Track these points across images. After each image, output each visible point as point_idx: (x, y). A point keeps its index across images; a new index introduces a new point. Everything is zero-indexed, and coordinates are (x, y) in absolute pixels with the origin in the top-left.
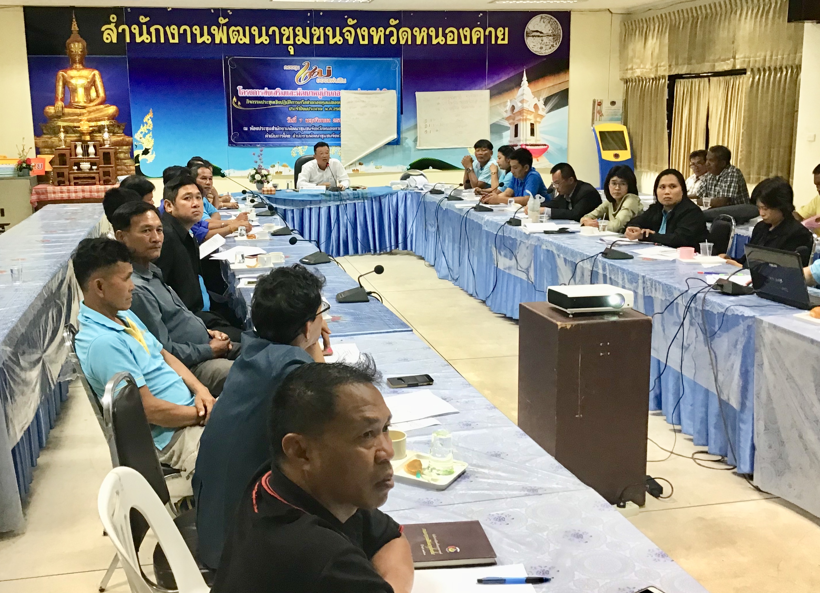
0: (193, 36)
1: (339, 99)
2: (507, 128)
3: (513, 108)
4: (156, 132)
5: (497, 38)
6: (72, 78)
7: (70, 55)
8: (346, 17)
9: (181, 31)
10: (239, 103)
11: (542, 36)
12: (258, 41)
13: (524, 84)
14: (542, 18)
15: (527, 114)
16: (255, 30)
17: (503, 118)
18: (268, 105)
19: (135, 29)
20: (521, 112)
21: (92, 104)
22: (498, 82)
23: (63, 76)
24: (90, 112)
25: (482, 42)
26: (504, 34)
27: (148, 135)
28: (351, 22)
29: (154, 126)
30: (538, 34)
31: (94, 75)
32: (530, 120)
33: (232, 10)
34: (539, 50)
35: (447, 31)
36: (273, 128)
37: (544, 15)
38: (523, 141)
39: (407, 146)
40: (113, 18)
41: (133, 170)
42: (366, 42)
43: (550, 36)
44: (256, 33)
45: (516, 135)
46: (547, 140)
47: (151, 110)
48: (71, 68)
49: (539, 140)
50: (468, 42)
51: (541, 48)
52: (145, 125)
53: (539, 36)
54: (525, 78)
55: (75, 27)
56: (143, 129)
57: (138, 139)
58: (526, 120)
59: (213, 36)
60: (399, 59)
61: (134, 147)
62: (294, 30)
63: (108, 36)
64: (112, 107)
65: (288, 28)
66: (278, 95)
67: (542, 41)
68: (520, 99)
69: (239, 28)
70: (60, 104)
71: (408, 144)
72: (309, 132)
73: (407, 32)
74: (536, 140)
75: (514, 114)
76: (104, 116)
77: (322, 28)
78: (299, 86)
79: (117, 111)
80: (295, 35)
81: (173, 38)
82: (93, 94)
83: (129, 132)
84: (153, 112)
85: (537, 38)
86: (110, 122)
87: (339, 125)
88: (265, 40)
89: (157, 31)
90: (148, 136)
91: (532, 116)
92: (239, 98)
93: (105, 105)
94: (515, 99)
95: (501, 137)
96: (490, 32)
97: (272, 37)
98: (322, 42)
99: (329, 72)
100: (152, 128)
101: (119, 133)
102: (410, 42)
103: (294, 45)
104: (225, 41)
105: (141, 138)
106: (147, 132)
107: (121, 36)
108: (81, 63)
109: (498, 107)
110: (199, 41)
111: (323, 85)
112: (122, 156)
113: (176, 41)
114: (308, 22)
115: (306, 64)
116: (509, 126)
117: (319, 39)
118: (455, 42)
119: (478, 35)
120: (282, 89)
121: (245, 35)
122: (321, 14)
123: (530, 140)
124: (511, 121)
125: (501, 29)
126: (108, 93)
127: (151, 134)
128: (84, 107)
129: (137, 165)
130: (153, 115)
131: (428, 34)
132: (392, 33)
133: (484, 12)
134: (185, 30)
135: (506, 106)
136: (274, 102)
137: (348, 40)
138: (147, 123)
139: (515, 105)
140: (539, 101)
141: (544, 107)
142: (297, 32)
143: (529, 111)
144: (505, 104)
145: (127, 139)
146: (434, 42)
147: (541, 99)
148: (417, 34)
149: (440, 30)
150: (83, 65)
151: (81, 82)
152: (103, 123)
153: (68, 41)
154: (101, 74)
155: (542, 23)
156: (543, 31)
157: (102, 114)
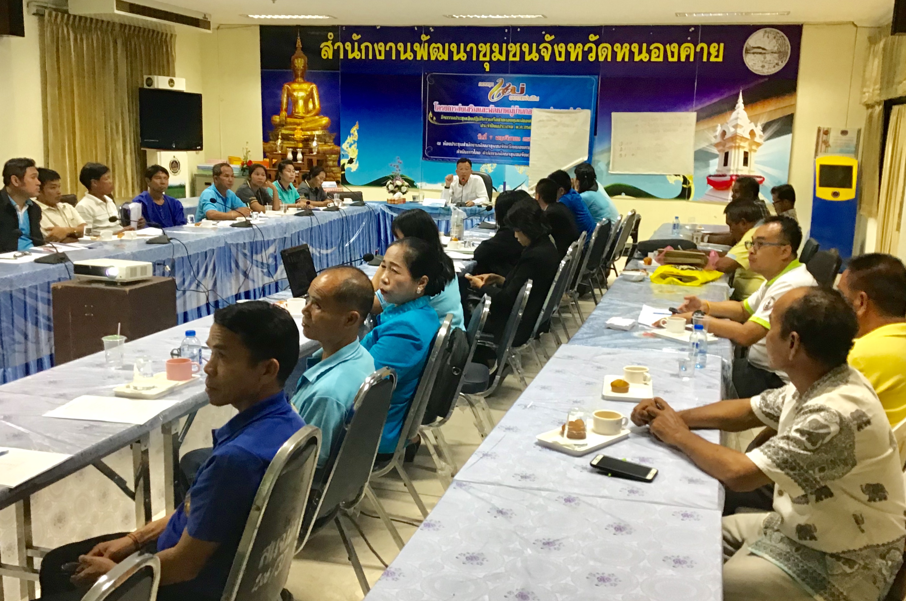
0: (398, 52)
1: (530, 117)
2: (715, 156)
3: (724, 133)
4: (360, 143)
5: (709, 54)
6: (294, 90)
7: (294, 70)
8: (543, 33)
9: (388, 49)
10: (434, 118)
11: (765, 53)
12: (456, 58)
13: (739, 107)
14: (766, 32)
15: (741, 140)
16: (454, 47)
17: (711, 144)
18: (461, 121)
19: (348, 46)
20: (734, 138)
21: (308, 115)
22: (708, 104)
23: (288, 88)
24: (307, 122)
25: (692, 59)
26: (718, 51)
28: (548, 38)
29: (358, 137)
30: (760, 50)
31: (312, 89)
32: (743, 147)
33: (434, 27)
35: (652, 47)
36: (464, 145)
37: (768, 29)
38: (733, 171)
40: (331, 35)
41: (339, 178)
42: (563, 59)
43: (775, 53)
44: (455, 50)
45: (726, 164)
46: (763, 172)
47: (357, 122)
48: (294, 81)
49: (754, 172)
50: (675, 59)
51: (763, 67)
53: (760, 53)
54: (741, 100)
55: (299, 44)
56: (350, 140)
57: (345, 149)
58: (739, 147)
59: (414, 52)
60: (597, 77)
61: (342, 156)
62: (491, 47)
63: (326, 53)
64: (326, 118)
65: (485, 44)
66: (471, 112)
67: (765, 58)
68: (734, 123)
69: (439, 45)
70: (284, 114)
71: (600, 168)
72: (499, 150)
73: (607, 48)
75: (724, 140)
76: (319, 126)
77: (518, 45)
78: (493, 103)
79: (328, 123)
80: (492, 52)
81: (380, 55)
82: (311, 106)
83: (338, 142)
84: (359, 124)
85: (759, 55)
86: (323, 132)
87: (528, 144)
88: (463, 56)
89: (367, 48)
90: (353, 147)
91: (747, 143)
92: (435, 114)
93: (320, 117)
94: (727, 123)
95: (708, 166)
96: (702, 49)
97: (469, 54)
98: (517, 59)
99: (523, 89)
100: (358, 139)
101: (329, 143)
102: (609, 59)
103: (490, 62)
104: (426, 58)
105: (347, 148)
106: (352, 142)
107: (336, 52)
108: (302, 77)
109: (706, 131)
110: (403, 57)
111: (515, 103)
112: (331, 163)
113: (382, 57)
114: (505, 38)
115: (500, 81)
116: (718, 153)
117: (514, 56)
118: (661, 59)
119: (687, 51)
120: (475, 105)
121: (444, 52)
122: (519, 30)
123: (742, 170)
124: (721, 148)
125: (715, 44)
127: (356, 145)
128: (303, 118)
129: (343, 172)
130: (360, 127)
131: (630, 50)
132: (590, 49)
133: (696, 27)
134: (391, 47)
135: (716, 131)
136: (466, 119)
137: (544, 56)
138: (353, 135)
139: (727, 131)
140: (756, 126)
141: (761, 133)
142: (493, 49)
143: (743, 137)
144: (714, 129)
145: (336, 149)
146: (637, 59)
147: (759, 124)
148: (618, 50)
149: (644, 46)
150: (304, 79)
151: (302, 94)
152: (317, 133)
153: (293, 57)
154: (318, 87)
155: (766, 38)
156: (767, 48)
157: (316, 124)
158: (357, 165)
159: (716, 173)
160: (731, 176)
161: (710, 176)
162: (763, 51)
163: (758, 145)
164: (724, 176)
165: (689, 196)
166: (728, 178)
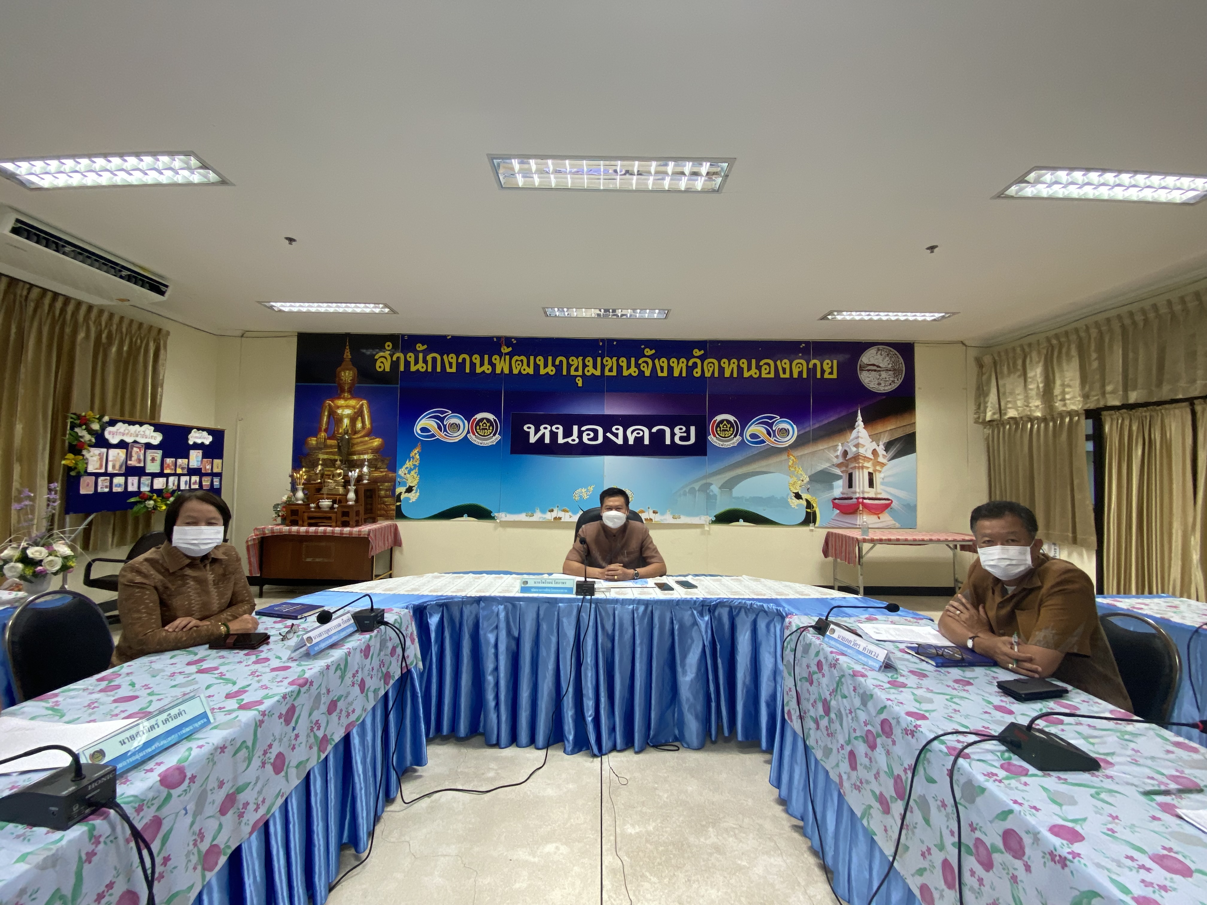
0: (473, 365)
2: (838, 477)
3: (845, 453)
4: (423, 469)
7: (340, 384)
8: (643, 346)
9: (460, 360)
11: (879, 371)
12: (543, 372)
13: (858, 426)
14: (878, 350)
15: (864, 460)
16: (540, 361)
17: (833, 465)
19: (411, 357)
20: (857, 458)
21: (355, 436)
22: (826, 422)
23: (329, 405)
24: (353, 445)
25: (805, 376)
26: (832, 367)
27: (414, 471)
28: (648, 352)
29: (420, 460)
30: (875, 368)
31: (362, 405)
32: (868, 468)
33: (516, 339)
35: (761, 363)
37: (881, 347)
38: (859, 493)
39: (711, 494)
40: (389, 345)
41: (393, 510)
42: (665, 374)
43: (890, 370)
44: (541, 363)
45: (850, 486)
46: (890, 493)
48: (339, 398)
49: (880, 494)
50: (787, 375)
51: (879, 384)
52: (411, 459)
53: (875, 371)
54: (860, 418)
55: (347, 355)
56: (409, 464)
57: (403, 475)
58: (863, 467)
59: (493, 366)
61: (397, 483)
62: (583, 360)
63: (382, 365)
64: (378, 439)
65: (577, 358)
67: (880, 376)
68: (855, 442)
69: (523, 358)
70: (323, 434)
71: (712, 492)
73: (714, 364)
74: (876, 493)
75: (847, 460)
76: (368, 449)
77: (615, 359)
79: (381, 445)
80: (585, 366)
81: (451, 367)
82: (359, 425)
83: (393, 468)
84: (422, 446)
85: (874, 373)
86: (375, 456)
88: (551, 370)
89: (434, 360)
90: (413, 473)
91: (871, 463)
94: (847, 442)
95: (831, 488)
96: (815, 365)
97: (559, 368)
98: (614, 373)
100: (421, 464)
101: (382, 468)
102: (716, 375)
103: (583, 376)
105: (405, 474)
106: (412, 467)
107: (395, 364)
108: (350, 391)
109: (826, 452)
110: (479, 370)
112: (383, 493)
113: (454, 370)
114: (600, 352)
116: (841, 474)
117: (611, 370)
118: (772, 375)
119: (799, 367)
121: (528, 365)
122: (615, 343)
123: (868, 492)
124: (844, 469)
125: (828, 361)
127: (417, 470)
129: (398, 504)
130: (422, 449)
131: (738, 366)
132: (695, 365)
133: (807, 343)
134: (464, 359)
135: (836, 451)
137: (644, 372)
138: (413, 458)
139: (848, 450)
140: (878, 445)
141: (885, 453)
142: (587, 363)
143: (865, 457)
144: (835, 448)
145: (390, 475)
146: (746, 375)
147: (881, 443)
148: (726, 366)
149: (754, 361)
150: (351, 394)
151: (348, 412)
152: (366, 457)
153: (339, 369)
154: (370, 404)
155: (879, 356)
156: (881, 365)
157: (366, 447)
158: (418, 494)
159: (842, 496)
160: (858, 498)
161: (835, 499)
162: (878, 369)
163: (883, 465)
164: (851, 499)
165: (814, 521)
166: (854, 501)
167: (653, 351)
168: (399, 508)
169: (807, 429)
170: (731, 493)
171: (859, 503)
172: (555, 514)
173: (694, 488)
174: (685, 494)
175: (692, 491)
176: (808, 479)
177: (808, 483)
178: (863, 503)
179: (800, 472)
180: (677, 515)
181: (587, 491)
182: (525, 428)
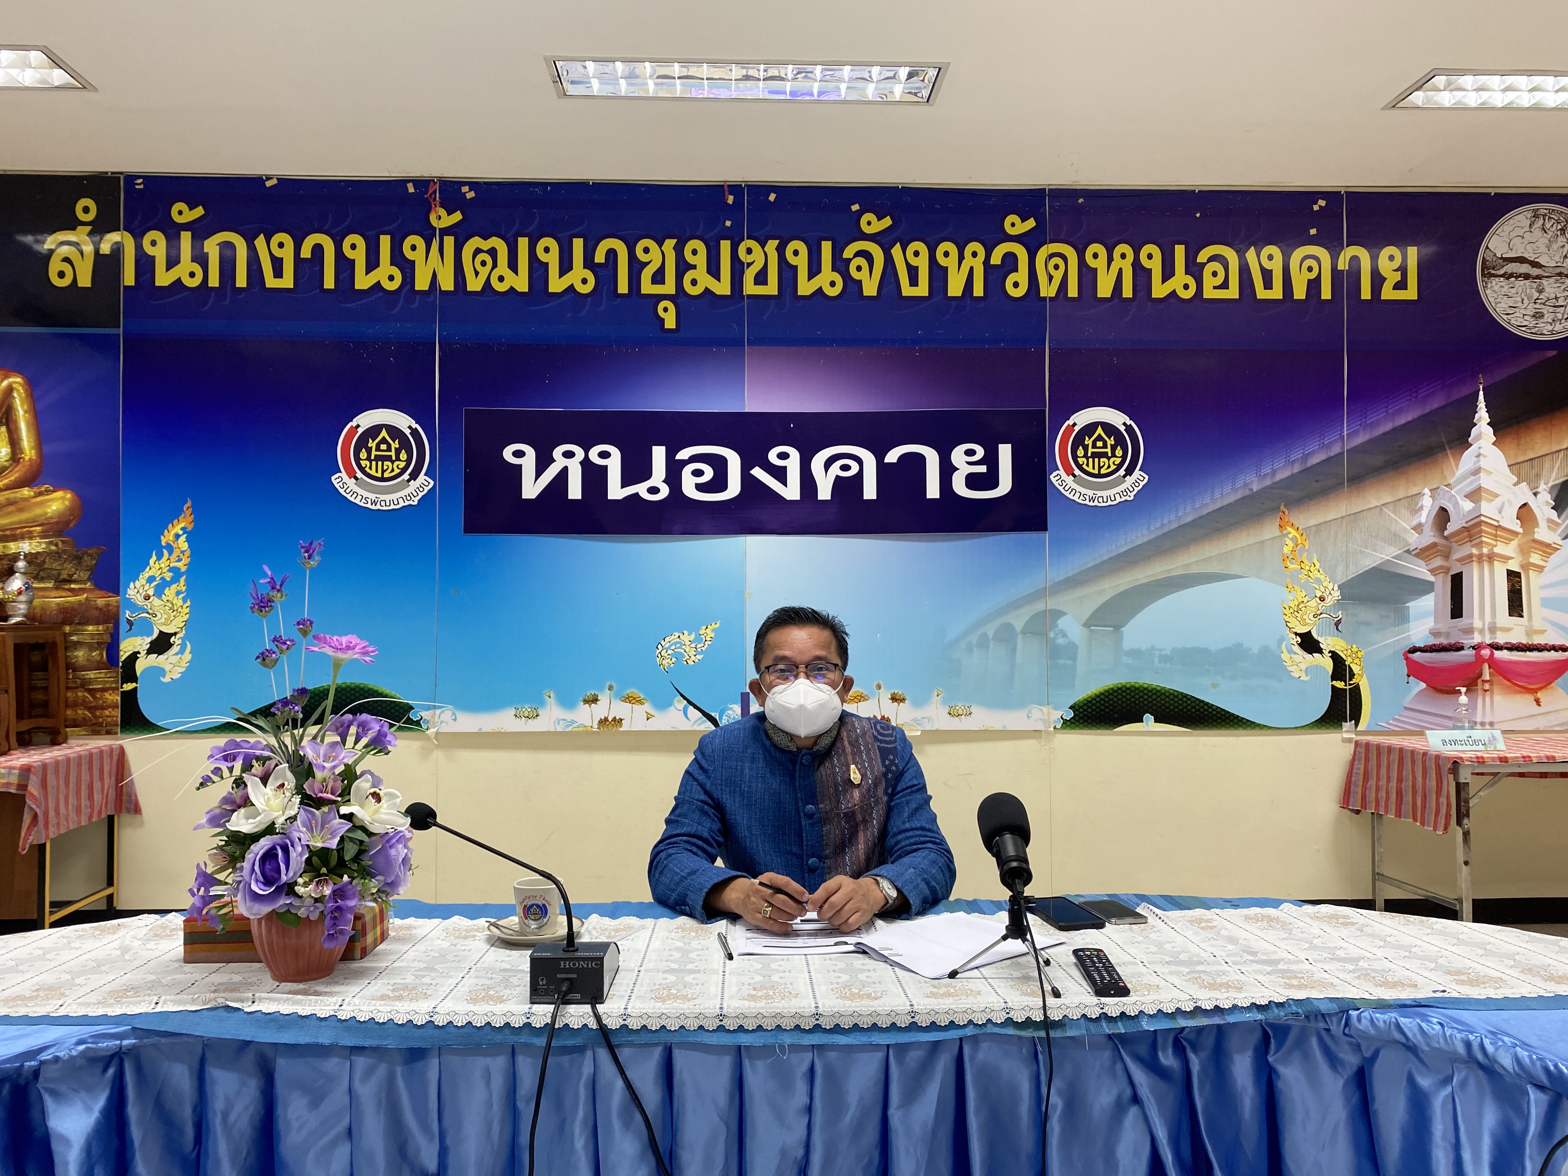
0: (345, 266)
2: (1425, 587)
3: (1443, 516)
4: (200, 579)
5: (1378, 280)
8: (855, 207)
9: (306, 252)
11: (1538, 277)
12: (556, 284)
13: (1479, 437)
14: (1536, 216)
15: (1495, 537)
16: (549, 251)
17: (1408, 552)
19: (155, 243)
22: (1387, 427)
25: (1326, 294)
26: (1403, 270)
27: (174, 586)
28: (872, 224)
29: (192, 556)
30: (1524, 268)
31: (10, 390)
32: (1506, 559)
33: (474, 185)
34: (1529, 321)
35: (1202, 257)
37: (1543, 208)
38: (1482, 631)
39: (1061, 641)
40: (85, 208)
41: (114, 707)
42: (922, 290)
44: (552, 259)
45: (1457, 611)
47: (188, 506)
49: (1542, 632)
50: (1276, 293)
51: (1538, 315)
52: (165, 552)
53: (1527, 277)
54: (1482, 415)
56: (157, 567)
57: (139, 600)
58: (1491, 558)
59: (407, 268)
61: (124, 627)
62: (679, 250)
63: (66, 267)
64: (60, 494)
65: (660, 245)
67: (1540, 292)
68: (1468, 486)
69: (496, 242)
71: (1064, 635)
73: (1065, 259)
74: (1529, 633)
75: (1446, 538)
76: (33, 522)
77: (772, 245)
79: (71, 510)
80: (683, 267)
81: (278, 273)
82: (3, 451)
83: (108, 579)
84: (195, 510)
85: (1521, 283)
86: (51, 543)
88: (581, 280)
89: (227, 250)
90: (170, 592)
91: (1514, 543)
93: (36, 489)
94: (1448, 485)
95: (1403, 618)
96: (1355, 262)
97: (605, 273)
98: (772, 288)
100: (190, 565)
101: (75, 582)
102: (1073, 291)
103: (679, 297)
104: (447, 283)
105: (147, 598)
106: (168, 576)
107: (107, 265)
109: (1388, 512)
110: (363, 281)
112: (80, 655)
113: (287, 282)
114: (728, 223)
116: (1432, 578)
117: (761, 278)
118: (1233, 292)
119: (1310, 269)
121: (513, 266)
122: (772, 197)
123: (1508, 630)
124: (1438, 562)
125: (1392, 250)
126: (47, 449)
127: (182, 585)
129: (128, 687)
130: (195, 521)
131: (1136, 265)
132: (1010, 260)
133: (1332, 197)
134: (318, 250)
135: (1416, 510)
137: (860, 283)
138: (170, 549)
139: (1449, 507)
140: (1535, 494)
141: (1554, 514)
142: (689, 258)
143: (1499, 527)
144: (1412, 502)
145: (101, 602)
146: (1159, 290)
147: (1543, 488)
148: (1099, 264)
149: (1180, 251)
152: (26, 547)
154: (32, 385)
155: (1537, 232)
156: (1542, 261)
157: (25, 516)
158: (187, 656)
159: (1432, 641)
160: (1477, 648)
161: (1414, 650)
162: (1535, 272)
164: (1459, 648)
165: (1356, 717)
166: (1467, 655)
167: (887, 222)
168: (130, 700)
169: (1336, 450)
170: (1119, 638)
171: (1480, 660)
172: (600, 710)
173: (1009, 627)
174: (983, 642)
175: (1006, 635)
176: (1337, 594)
177: (1339, 604)
178: (1493, 663)
179: (1315, 574)
180: (960, 707)
181: (698, 639)
182: (508, 454)
